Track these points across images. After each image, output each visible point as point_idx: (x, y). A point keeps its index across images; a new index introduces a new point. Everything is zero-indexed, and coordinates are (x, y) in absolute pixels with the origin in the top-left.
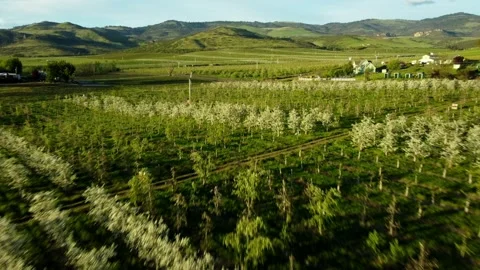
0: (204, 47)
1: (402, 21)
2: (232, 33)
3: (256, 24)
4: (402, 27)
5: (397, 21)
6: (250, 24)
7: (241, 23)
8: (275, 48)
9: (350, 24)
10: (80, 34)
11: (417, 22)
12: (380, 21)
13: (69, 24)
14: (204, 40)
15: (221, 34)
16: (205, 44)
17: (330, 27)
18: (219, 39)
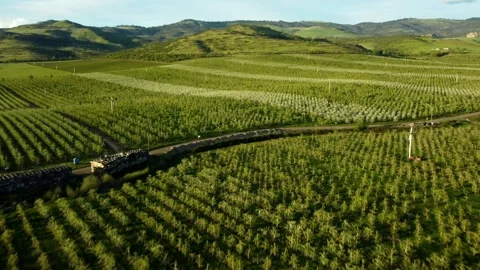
0: (209, 50)
1: (444, 21)
2: (251, 32)
3: (281, 24)
4: (446, 27)
5: (439, 20)
6: (274, 24)
7: (264, 22)
8: (312, 53)
9: (385, 23)
10: (76, 34)
11: (462, 21)
12: (419, 20)
13: (68, 22)
14: (210, 41)
15: (236, 33)
16: (212, 47)
17: (362, 27)
18: (232, 41)
